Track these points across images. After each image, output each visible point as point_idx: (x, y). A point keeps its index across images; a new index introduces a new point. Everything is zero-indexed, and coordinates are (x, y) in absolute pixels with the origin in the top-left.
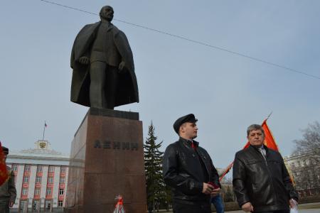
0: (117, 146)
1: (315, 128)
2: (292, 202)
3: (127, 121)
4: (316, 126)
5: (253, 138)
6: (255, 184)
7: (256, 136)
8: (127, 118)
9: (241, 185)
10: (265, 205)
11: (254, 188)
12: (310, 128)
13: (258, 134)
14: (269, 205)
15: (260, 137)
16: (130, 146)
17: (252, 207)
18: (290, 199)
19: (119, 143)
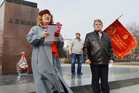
0: (23, 23)
1: (132, 24)
2: (111, 61)
3: (30, 8)
4: (133, 23)
5: (97, 26)
6: (93, 51)
7: (98, 25)
8: (30, 6)
9: (86, 51)
10: (96, 61)
11: (92, 53)
12: (130, 24)
13: (99, 24)
14: (98, 61)
15: (100, 26)
16: (31, 23)
17: (90, 62)
18: (110, 59)
19: (24, 21)
